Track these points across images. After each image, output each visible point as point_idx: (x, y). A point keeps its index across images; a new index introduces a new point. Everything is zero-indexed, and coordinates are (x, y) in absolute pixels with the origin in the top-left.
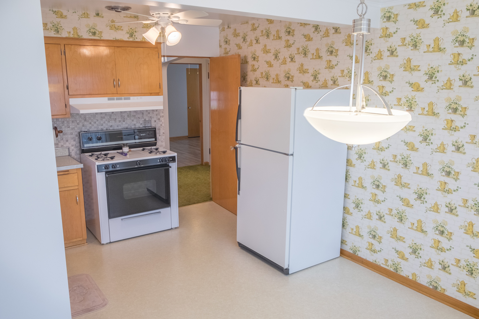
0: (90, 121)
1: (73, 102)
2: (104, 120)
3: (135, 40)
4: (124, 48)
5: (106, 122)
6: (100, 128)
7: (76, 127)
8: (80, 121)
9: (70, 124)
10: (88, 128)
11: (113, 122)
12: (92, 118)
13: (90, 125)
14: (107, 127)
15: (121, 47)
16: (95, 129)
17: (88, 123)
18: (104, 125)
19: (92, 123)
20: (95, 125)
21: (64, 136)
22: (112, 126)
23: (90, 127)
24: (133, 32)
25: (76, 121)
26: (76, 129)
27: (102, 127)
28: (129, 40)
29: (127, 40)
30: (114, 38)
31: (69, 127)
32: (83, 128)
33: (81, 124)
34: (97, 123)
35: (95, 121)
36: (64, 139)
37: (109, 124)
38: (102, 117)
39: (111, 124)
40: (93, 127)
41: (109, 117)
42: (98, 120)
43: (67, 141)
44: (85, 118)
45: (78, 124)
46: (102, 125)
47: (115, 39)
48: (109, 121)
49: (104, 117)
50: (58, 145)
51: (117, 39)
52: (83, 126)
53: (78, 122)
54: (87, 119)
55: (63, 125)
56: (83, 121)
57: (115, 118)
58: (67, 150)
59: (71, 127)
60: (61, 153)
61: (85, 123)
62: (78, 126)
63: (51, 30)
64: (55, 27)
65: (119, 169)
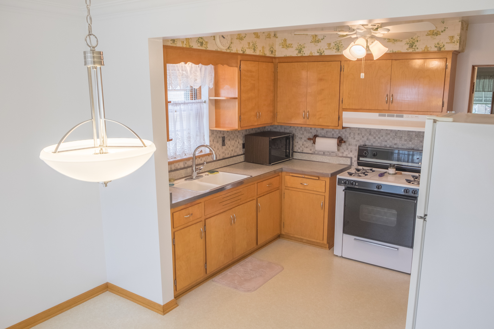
0: (375, 136)
1: (346, 115)
2: (389, 136)
3: (415, 50)
4: (403, 60)
5: (391, 139)
6: (384, 144)
7: (361, 139)
8: (365, 135)
9: (356, 136)
10: (372, 142)
11: (398, 140)
12: (377, 133)
13: (374, 140)
14: (391, 144)
15: (400, 60)
16: (379, 145)
17: (372, 137)
18: (388, 141)
19: (377, 138)
20: (379, 141)
21: (349, 146)
22: (396, 144)
23: (374, 142)
24: (414, 42)
25: (361, 133)
26: (361, 141)
27: (386, 143)
28: (408, 51)
29: (406, 51)
30: (390, 51)
31: (355, 139)
32: (368, 141)
33: (365, 138)
34: (381, 138)
35: (379, 136)
36: (349, 149)
37: (393, 141)
38: (386, 133)
39: (396, 142)
40: (377, 142)
41: (394, 134)
42: (382, 136)
43: (351, 151)
44: (370, 132)
45: (363, 137)
46: (386, 142)
47: (392, 52)
48: (394, 139)
49: (389, 134)
50: (343, 153)
51: (394, 51)
52: (367, 139)
53: (363, 135)
54: (372, 133)
55: (350, 136)
56: (368, 135)
57: (401, 135)
58: (349, 159)
59: (356, 139)
60: (344, 162)
61: (370, 137)
62: (363, 139)
63: (333, 48)
64: (336, 46)
65: (357, 187)
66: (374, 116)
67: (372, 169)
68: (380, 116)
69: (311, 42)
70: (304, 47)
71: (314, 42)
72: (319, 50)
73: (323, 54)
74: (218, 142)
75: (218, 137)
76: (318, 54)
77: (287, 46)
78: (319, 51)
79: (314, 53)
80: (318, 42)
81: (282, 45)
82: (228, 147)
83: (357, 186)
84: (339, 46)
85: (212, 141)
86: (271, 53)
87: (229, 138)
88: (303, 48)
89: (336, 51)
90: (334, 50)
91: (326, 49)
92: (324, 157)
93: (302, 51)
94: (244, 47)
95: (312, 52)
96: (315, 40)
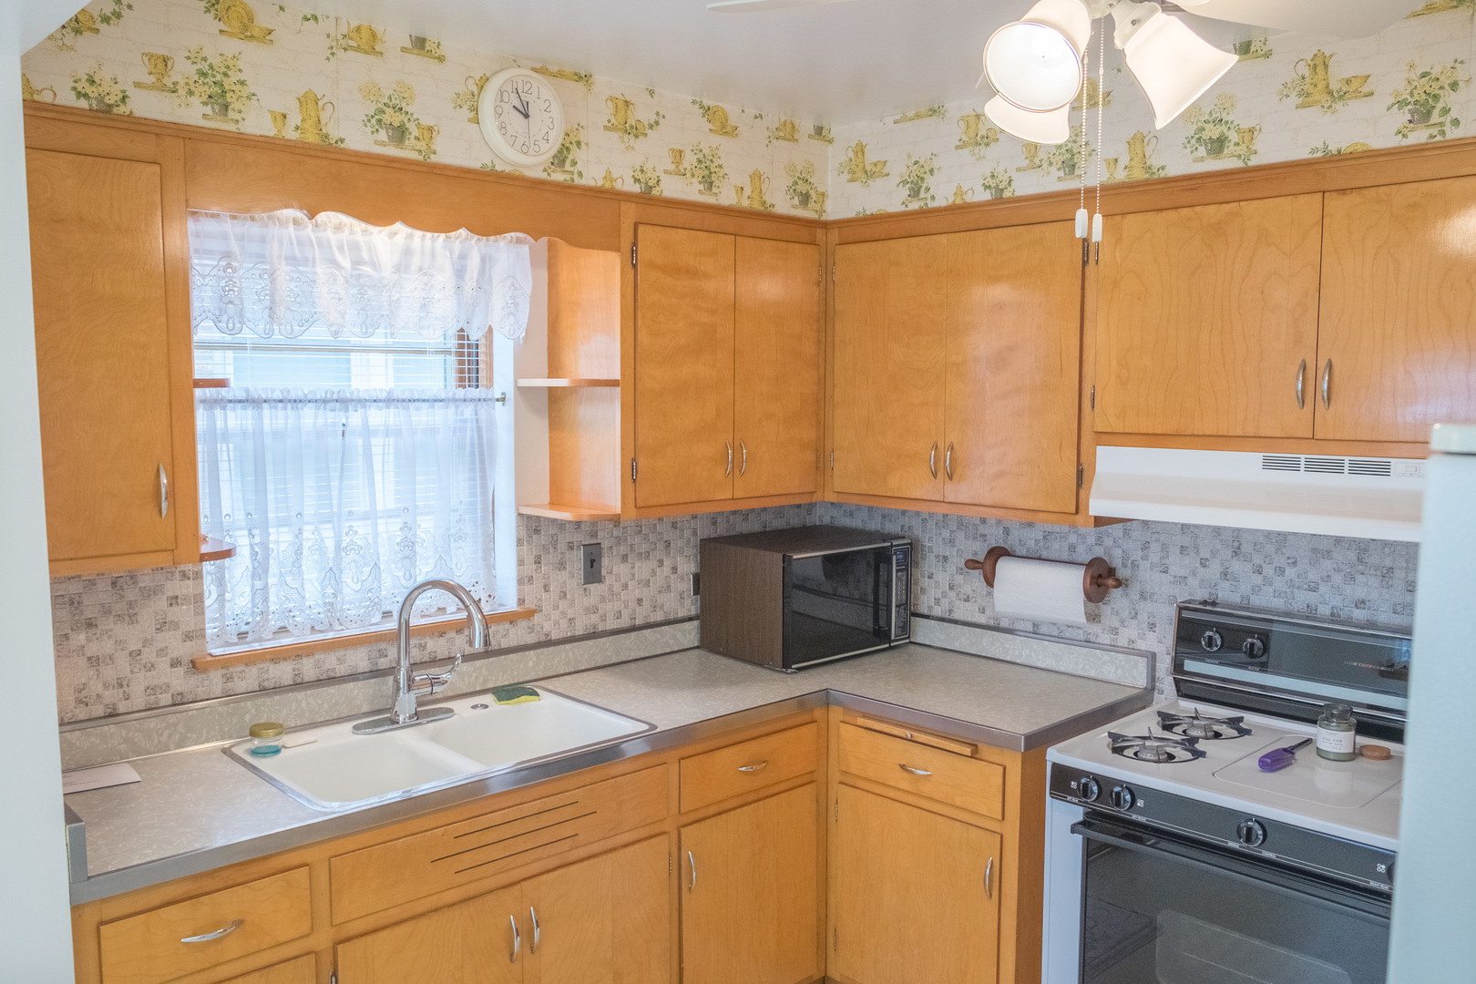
0: (1258, 559)
1: (1109, 461)
2: (1327, 565)
3: (1443, 133)
4: (1382, 189)
5: (1337, 579)
6: (1301, 600)
7: (1194, 574)
8: (1214, 553)
9: (1172, 559)
10: (1244, 588)
11: (1374, 582)
12: (1271, 549)
13: (1258, 579)
14: (1336, 601)
15: (1363, 191)
16: (1278, 603)
17: (1248, 567)
18: (1323, 589)
19: (1268, 570)
20: (1279, 583)
21: (1142, 604)
22: (1363, 602)
23: (1256, 590)
24: (1436, 92)
25: (1197, 548)
26: (1194, 582)
27: (1312, 598)
28: (1405, 142)
29: (1397, 142)
30: (1314, 151)
31: (1166, 572)
32: (1225, 585)
33: (1214, 570)
34: (1290, 572)
35: (1280, 561)
36: (1143, 617)
37: (1348, 590)
38: (1314, 550)
39: (1360, 593)
40: (1271, 589)
41: (1352, 556)
42: (1295, 563)
43: (1152, 626)
44: (1236, 544)
45: (1204, 562)
46: (1314, 590)
47: (1320, 154)
48: (1353, 578)
49: (1329, 552)
50: (1117, 633)
51: (1333, 149)
52: (1225, 575)
53: (1205, 553)
54: (1244, 548)
55: (1145, 558)
56: (1229, 553)
57: (1388, 562)
58: (1142, 663)
59: (1173, 570)
60: (1119, 672)
61: (1236, 566)
62: (1201, 571)
63: (1051, 164)
64: (1063, 150)
65: (1142, 819)
66: (1245, 465)
67: (1241, 719)
68: (1269, 465)
69: (958, 147)
70: (931, 171)
71: (971, 144)
72: (993, 176)
73: (1007, 194)
74: (562, 566)
75: (562, 546)
76: (986, 196)
77: (866, 172)
78: (992, 183)
79: (970, 193)
80: (987, 145)
81: (849, 173)
82: (617, 587)
83: (1141, 812)
84: (1075, 151)
85: (530, 560)
86: (801, 202)
87: (623, 549)
88: (927, 176)
89: (1061, 173)
90: (1053, 169)
91: (1019, 170)
92: (1034, 643)
93: (924, 185)
94: (648, 167)
95: (964, 189)
96: (973, 135)
